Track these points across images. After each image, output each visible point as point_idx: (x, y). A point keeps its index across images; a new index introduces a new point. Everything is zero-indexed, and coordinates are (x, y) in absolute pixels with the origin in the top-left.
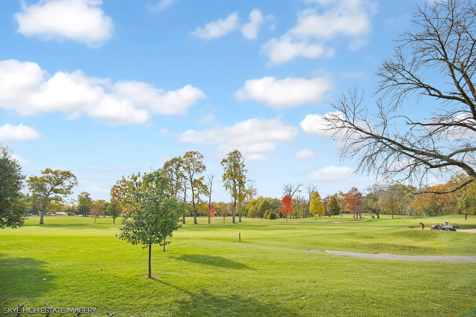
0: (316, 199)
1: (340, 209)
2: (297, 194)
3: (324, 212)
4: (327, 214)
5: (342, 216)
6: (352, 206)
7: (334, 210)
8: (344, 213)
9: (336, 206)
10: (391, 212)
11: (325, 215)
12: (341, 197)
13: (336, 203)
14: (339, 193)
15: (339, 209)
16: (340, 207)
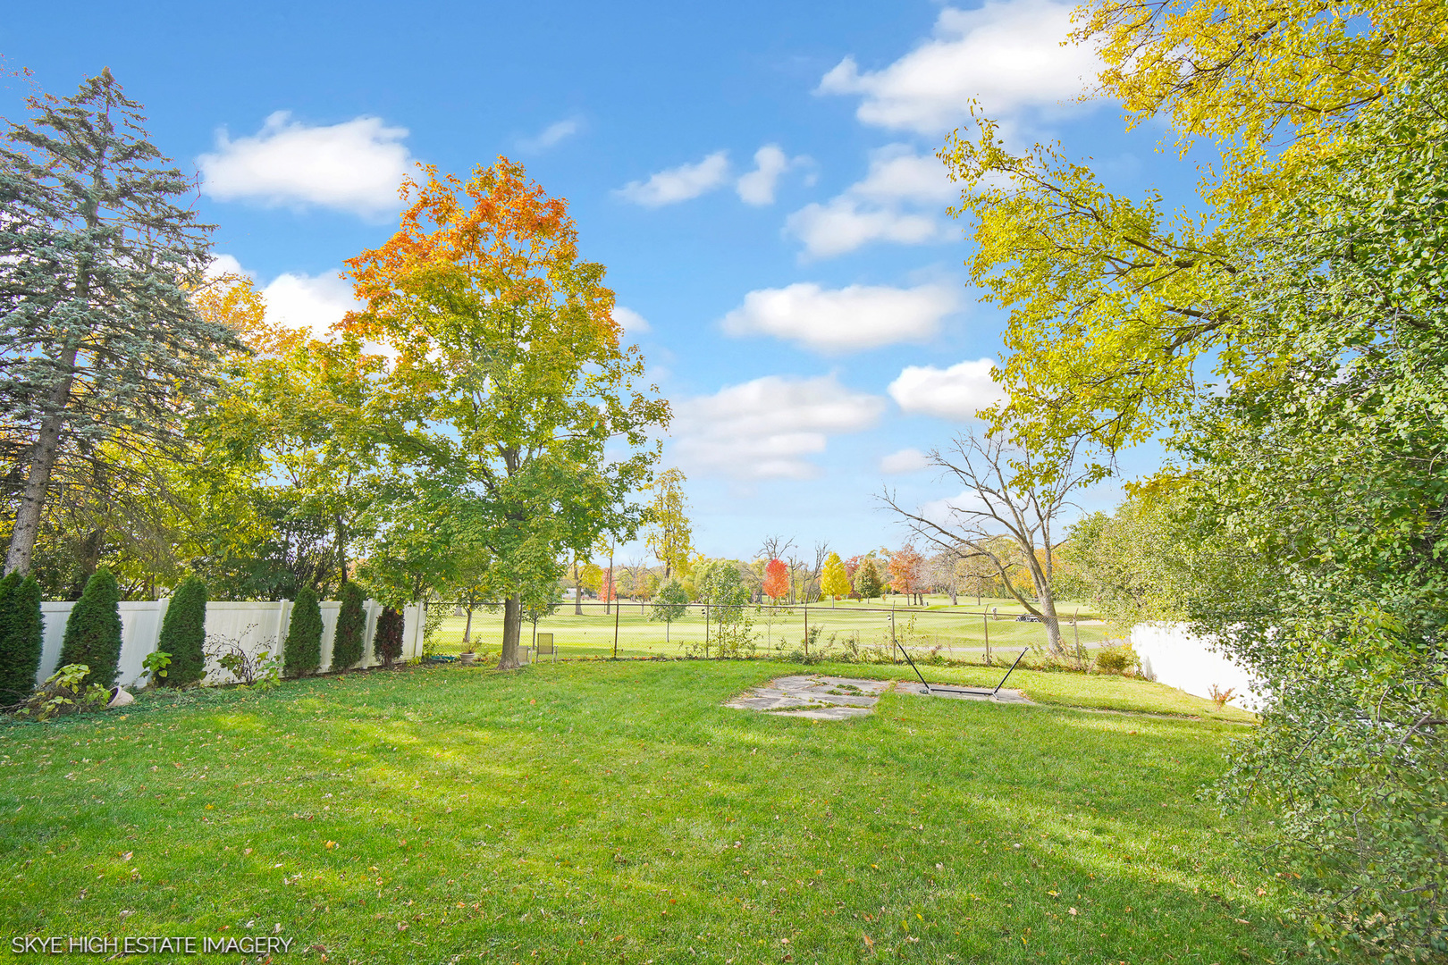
0: (835, 567)
1: (881, 585)
2: (790, 552)
3: (849, 592)
4: (854, 595)
5: (884, 599)
6: (904, 581)
7: (869, 588)
8: (889, 592)
9: (872, 580)
10: (976, 592)
11: (850, 597)
12: (884, 557)
13: (874, 573)
14: (880, 549)
15: (879, 586)
16: (882, 580)
